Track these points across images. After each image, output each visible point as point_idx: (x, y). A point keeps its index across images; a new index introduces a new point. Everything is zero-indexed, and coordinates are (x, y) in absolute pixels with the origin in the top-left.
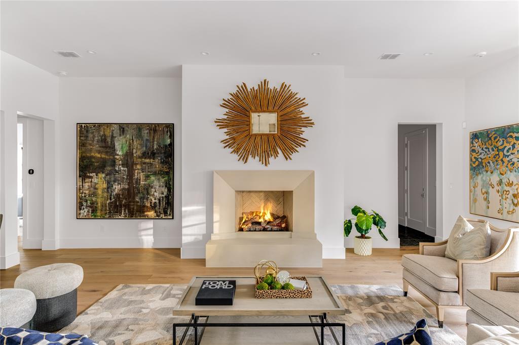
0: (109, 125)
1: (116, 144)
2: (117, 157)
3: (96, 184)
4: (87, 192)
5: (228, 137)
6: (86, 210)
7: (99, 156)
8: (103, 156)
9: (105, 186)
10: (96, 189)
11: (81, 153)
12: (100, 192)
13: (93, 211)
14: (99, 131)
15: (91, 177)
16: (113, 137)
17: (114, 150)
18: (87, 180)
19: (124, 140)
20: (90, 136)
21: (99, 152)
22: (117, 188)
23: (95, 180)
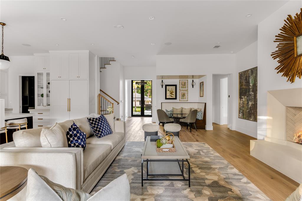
0: (248, 71)
1: (250, 80)
2: (250, 87)
3: (244, 101)
4: (241, 105)
5: (279, 64)
6: (241, 114)
7: (244, 87)
8: (246, 87)
9: (247, 102)
10: (244, 104)
11: (240, 87)
12: (245, 105)
13: (243, 115)
14: (245, 74)
15: (242, 98)
16: (249, 77)
17: (249, 84)
18: (242, 100)
19: (253, 78)
20: (242, 78)
21: (245, 85)
22: (250, 103)
23: (244, 100)
